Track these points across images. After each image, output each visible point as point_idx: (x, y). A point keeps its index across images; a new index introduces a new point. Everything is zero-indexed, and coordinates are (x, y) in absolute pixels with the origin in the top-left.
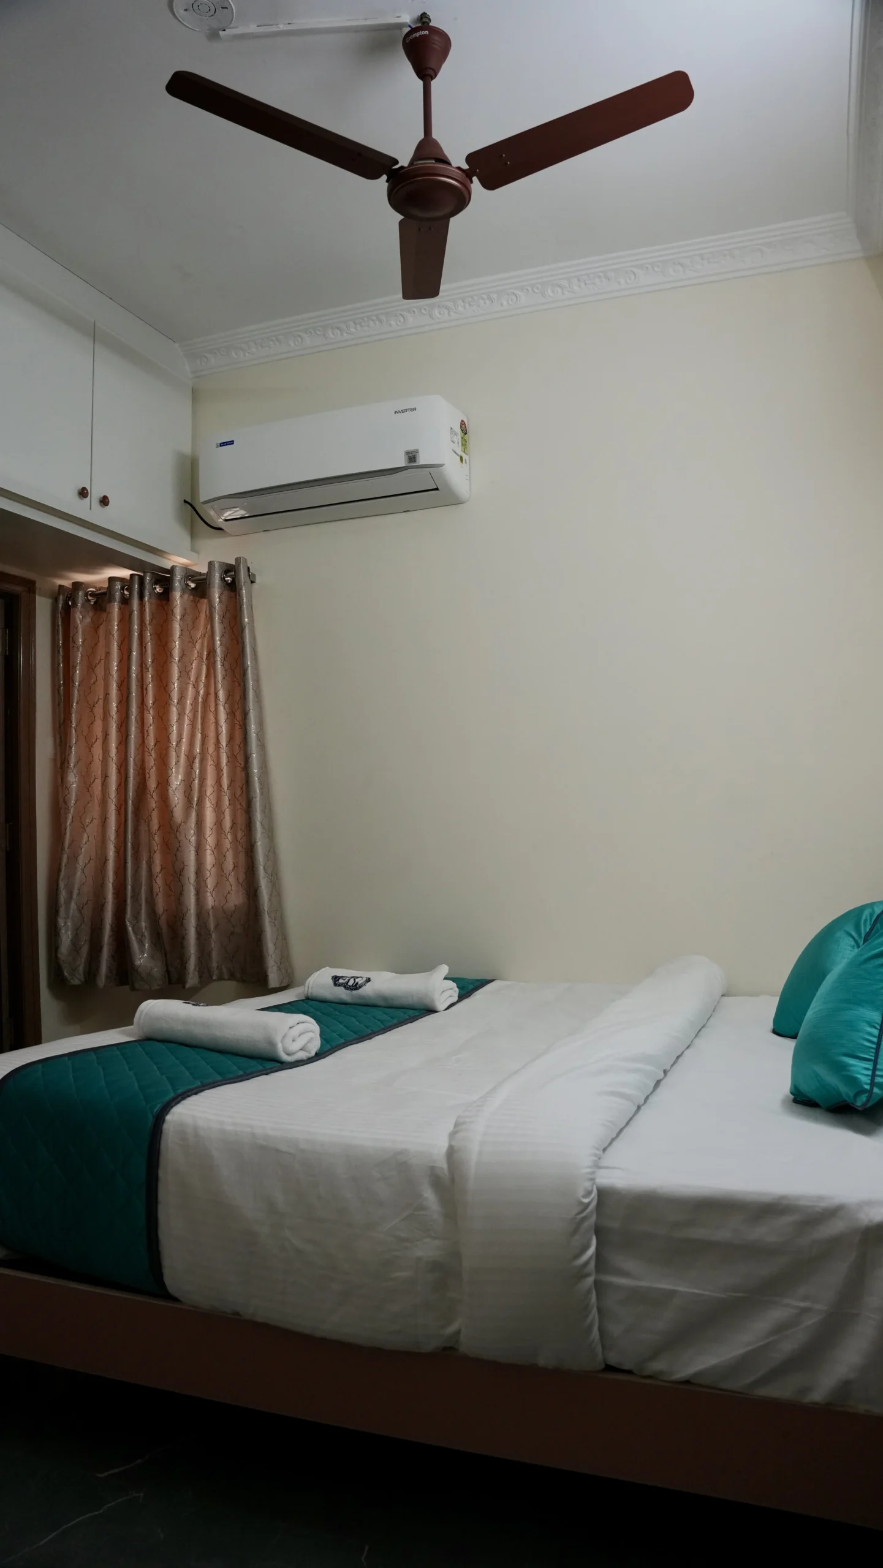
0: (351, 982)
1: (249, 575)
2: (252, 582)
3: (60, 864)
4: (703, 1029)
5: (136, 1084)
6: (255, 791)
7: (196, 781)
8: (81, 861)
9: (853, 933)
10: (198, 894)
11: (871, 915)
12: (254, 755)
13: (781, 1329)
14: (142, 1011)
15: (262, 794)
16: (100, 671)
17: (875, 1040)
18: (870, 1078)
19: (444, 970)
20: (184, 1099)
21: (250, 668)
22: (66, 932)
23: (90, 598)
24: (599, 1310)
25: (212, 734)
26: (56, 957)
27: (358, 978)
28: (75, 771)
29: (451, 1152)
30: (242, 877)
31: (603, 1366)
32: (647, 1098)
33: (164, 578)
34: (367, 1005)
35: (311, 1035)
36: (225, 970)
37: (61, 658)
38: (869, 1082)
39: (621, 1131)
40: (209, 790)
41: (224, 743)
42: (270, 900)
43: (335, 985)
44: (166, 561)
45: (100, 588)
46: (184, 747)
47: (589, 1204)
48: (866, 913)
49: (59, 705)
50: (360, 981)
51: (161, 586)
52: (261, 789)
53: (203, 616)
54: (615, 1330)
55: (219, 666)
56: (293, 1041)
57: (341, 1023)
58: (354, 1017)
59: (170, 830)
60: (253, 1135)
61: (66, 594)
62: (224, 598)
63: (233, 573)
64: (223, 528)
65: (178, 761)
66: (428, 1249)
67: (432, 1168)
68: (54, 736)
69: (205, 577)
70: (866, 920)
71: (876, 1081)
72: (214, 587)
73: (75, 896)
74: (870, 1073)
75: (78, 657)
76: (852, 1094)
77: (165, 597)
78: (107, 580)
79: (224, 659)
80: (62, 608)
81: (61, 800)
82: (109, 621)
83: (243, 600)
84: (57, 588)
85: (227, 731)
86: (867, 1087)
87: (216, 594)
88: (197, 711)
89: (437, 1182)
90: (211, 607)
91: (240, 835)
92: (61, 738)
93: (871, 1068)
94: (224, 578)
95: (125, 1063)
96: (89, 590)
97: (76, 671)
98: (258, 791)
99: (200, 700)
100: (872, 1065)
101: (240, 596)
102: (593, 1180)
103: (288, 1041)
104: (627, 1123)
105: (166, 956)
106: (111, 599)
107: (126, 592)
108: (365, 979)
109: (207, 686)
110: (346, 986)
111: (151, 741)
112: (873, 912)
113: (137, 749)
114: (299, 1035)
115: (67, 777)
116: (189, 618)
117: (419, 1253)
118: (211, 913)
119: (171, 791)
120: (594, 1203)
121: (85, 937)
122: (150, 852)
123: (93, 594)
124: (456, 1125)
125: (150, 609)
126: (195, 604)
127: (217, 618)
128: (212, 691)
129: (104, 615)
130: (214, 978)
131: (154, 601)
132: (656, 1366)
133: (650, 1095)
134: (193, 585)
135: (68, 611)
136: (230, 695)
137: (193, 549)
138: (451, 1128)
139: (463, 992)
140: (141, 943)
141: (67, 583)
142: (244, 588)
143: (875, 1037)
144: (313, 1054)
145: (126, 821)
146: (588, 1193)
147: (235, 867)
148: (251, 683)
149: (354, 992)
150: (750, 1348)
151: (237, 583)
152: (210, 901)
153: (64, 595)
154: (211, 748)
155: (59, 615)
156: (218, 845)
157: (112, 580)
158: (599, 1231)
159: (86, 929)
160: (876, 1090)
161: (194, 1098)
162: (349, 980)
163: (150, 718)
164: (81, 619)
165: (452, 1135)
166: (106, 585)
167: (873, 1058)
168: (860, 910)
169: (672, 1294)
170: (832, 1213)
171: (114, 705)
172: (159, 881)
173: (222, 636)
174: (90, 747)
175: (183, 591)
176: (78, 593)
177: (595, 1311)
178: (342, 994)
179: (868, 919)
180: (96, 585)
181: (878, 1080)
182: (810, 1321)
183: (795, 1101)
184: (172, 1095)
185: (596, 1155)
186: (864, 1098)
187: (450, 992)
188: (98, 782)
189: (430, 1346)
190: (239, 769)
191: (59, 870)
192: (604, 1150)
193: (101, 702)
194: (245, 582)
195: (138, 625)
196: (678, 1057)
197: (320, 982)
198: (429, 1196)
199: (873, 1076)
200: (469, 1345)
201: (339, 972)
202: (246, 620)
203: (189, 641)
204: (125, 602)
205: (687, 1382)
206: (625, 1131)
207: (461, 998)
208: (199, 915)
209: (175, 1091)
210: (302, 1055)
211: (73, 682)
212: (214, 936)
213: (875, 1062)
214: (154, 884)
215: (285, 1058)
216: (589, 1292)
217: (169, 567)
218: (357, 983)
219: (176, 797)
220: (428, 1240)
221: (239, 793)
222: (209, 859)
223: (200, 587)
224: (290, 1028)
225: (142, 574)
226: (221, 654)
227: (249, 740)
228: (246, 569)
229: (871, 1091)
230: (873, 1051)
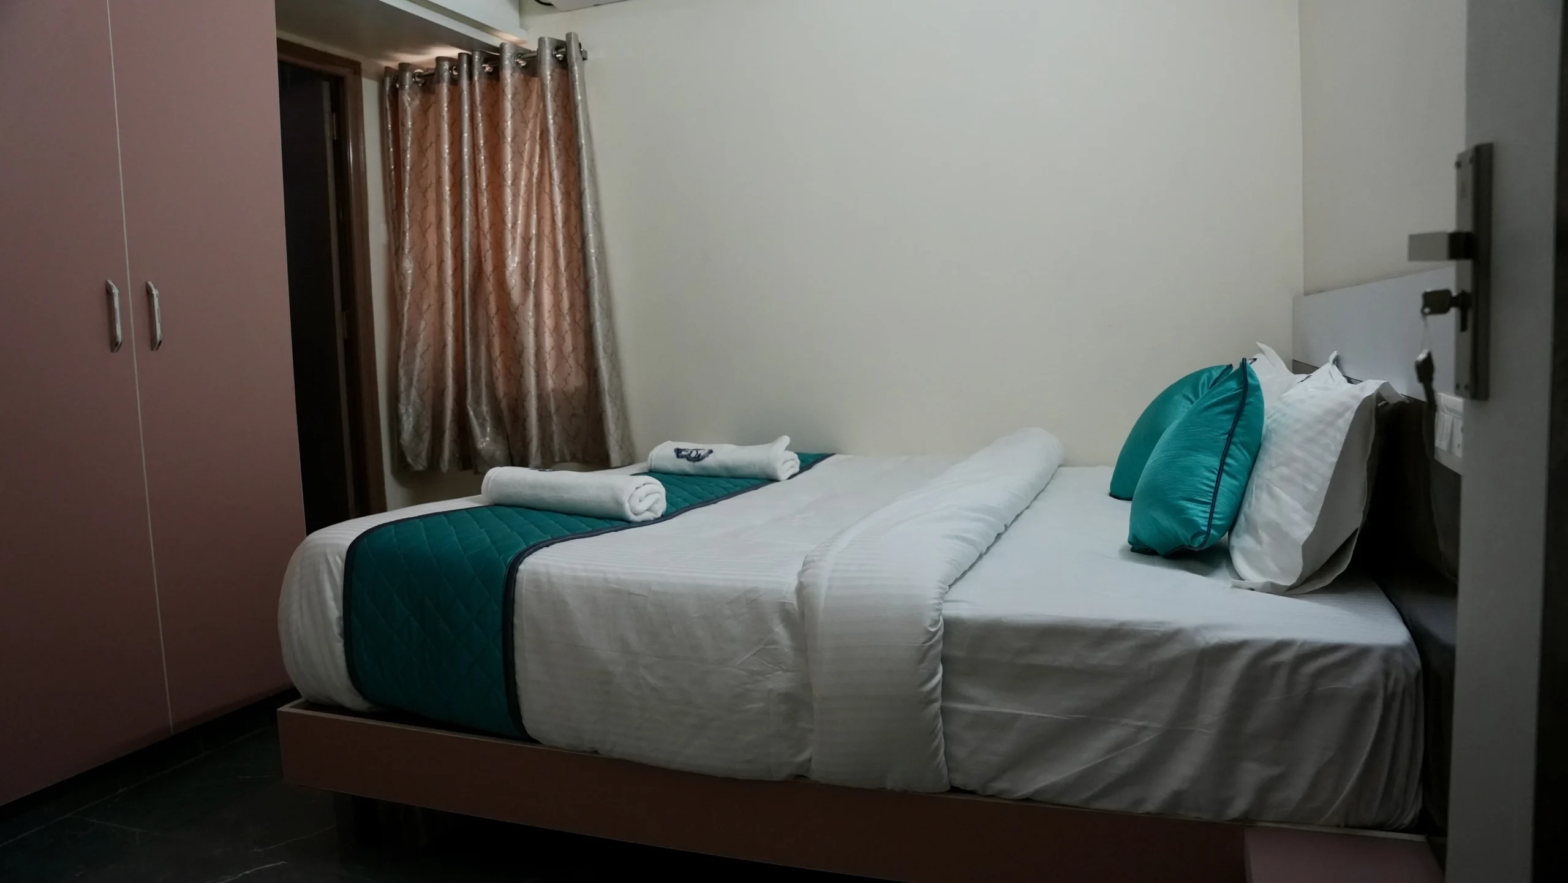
0: (694, 454)
1: (581, 51)
2: (584, 59)
3: (399, 351)
4: (1042, 494)
5: (488, 540)
6: (593, 271)
7: (533, 263)
8: (420, 346)
9: (1191, 396)
10: (538, 376)
11: (1209, 379)
12: (591, 235)
13: (1119, 746)
14: (489, 479)
15: (599, 273)
16: (431, 154)
17: (1213, 484)
18: (1207, 520)
19: (786, 440)
20: (536, 550)
21: (584, 146)
22: (408, 418)
23: (417, 79)
24: (946, 736)
25: (547, 215)
26: (400, 445)
27: (700, 450)
28: (410, 257)
29: (801, 589)
30: (582, 357)
31: (948, 788)
32: (988, 549)
33: (493, 57)
34: (710, 476)
35: (656, 496)
36: (566, 452)
37: (390, 142)
38: (1207, 523)
39: (964, 573)
40: (546, 272)
41: (560, 224)
42: (610, 380)
43: (678, 457)
44: (495, 38)
45: (428, 69)
46: (519, 230)
47: (935, 634)
48: (1204, 377)
49: (391, 190)
50: (702, 453)
51: (490, 66)
52: (599, 269)
53: (534, 97)
54: (960, 752)
55: (553, 145)
56: (640, 501)
57: (685, 490)
58: (698, 485)
59: (508, 313)
60: (606, 580)
61: (393, 76)
62: (556, 75)
63: (564, 50)
64: (552, 3)
65: (514, 243)
66: (779, 682)
67: (783, 604)
68: (387, 223)
69: (535, 54)
70: (1203, 384)
71: (1213, 523)
72: (545, 64)
73: (415, 382)
74: (1207, 515)
75: (409, 141)
76: (1189, 537)
77: (495, 76)
78: (434, 61)
79: (558, 138)
80: (389, 90)
81: (397, 289)
82: (438, 102)
83: (575, 77)
84: (383, 70)
85: (563, 212)
86: (1205, 529)
87: (547, 70)
88: (532, 192)
89: (787, 617)
90: (543, 85)
91: (578, 316)
92: (394, 223)
93: (1209, 511)
94: (555, 55)
95: (475, 523)
96: (416, 71)
97: (406, 155)
98: (596, 271)
99: (535, 180)
100: (1210, 508)
101: (572, 72)
102: (940, 610)
103: (635, 501)
104: (971, 567)
105: (507, 438)
106: (439, 81)
107: (455, 73)
108: (707, 451)
109: (541, 166)
110: (688, 458)
111: (486, 225)
112: (1211, 375)
113: (472, 233)
114: (646, 496)
115: (402, 262)
116: (520, 97)
117: (770, 685)
118: (551, 394)
119: (508, 273)
120: (941, 633)
121: (427, 423)
122: (489, 336)
123: (420, 75)
124: (805, 564)
125: (480, 90)
126: (526, 83)
127: (549, 96)
128: (547, 172)
129: (433, 98)
130: (557, 459)
131: (484, 81)
132: (1000, 785)
133: (992, 546)
134: (523, 64)
135: (395, 94)
136: (564, 176)
137: (522, 26)
138: (799, 568)
139: (804, 465)
140: (483, 426)
141: (393, 65)
142: (576, 64)
143: (1213, 481)
144: (659, 515)
145: (463, 304)
146: (935, 623)
147: (574, 349)
148: (585, 163)
149: (697, 464)
150: (1089, 765)
151: (568, 61)
152: (550, 384)
153: (390, 77)
154: (547, 229)
155: (387, 97)
156: (557, 328)
157: (439, 60)
158: (945, 660)
159: (427, 414)
160: (1213, 532)
161: (545, 549)
162: (691, 452)
163: (484, 201)
164: (410, 102)
165: (801, 574)
166: (434, 66)
167: (1211, 502)
168: (1200, 373)
169: (1016, 717)
170: (1173, 636)
171: (447, 188)
172: (499, 365)
173: (555, 115)
174: (423, 233)
175: (514, 70)
176: (405, 74)
177: (941, 734)
178: (685, 465)
179: (1206, 382)
180: (423, 66)
181: (1215, 522)
182: (1147, 738)
183: (1133, 550)
184: (524, 546)
185: (941, 588)
186: (1201, 539)
187: (792, 463)
188: (434, 268)
189: (781, 775)
190: (575, 250)
191: (399, 357)
192: (950, 586)
193: (434, 186)
194: (577, 59)
195: (468, 106)
196: (1018, 516)
197: (663, 454)
198: (780, 631)
199: (1211, 518)
200: (819, 772)
201: (681, 445)
202: (579, 97)
203: (521, 120)
204: (454, 82)
205: (1027, 799)
206: (969, 574)
207: (803, 469)
208: (540, 397)
209: (527, 544)
210: (649, 516)
211: (404, 167)
212: (555, 418)
213: (1213, 506)
214: (494, 368)
215: (633, 517)
216: (936, 717)
217: (498, 45)
218: (700, 455)
219: (514, 280)
220: (780, 673)
221: (576, 274)
222: (548, 342)
223: (530, 65)
224: (637, 488)
225: (470, 53)
226: (554, 133)
227: (585, 220)
228: (578, 46)
229: (1208, 532)
230: (1212, 495)
